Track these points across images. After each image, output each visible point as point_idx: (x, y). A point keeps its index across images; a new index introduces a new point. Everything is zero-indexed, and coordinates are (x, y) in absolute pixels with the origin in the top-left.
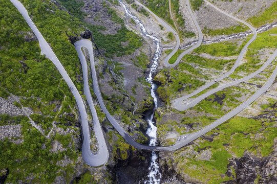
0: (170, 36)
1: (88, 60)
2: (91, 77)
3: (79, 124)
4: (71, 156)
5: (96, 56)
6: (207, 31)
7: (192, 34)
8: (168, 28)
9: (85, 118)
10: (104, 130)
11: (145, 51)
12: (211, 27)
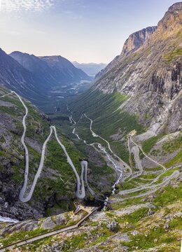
0: (128, 170)
1: (85, 168)
2: (84, 173)
3: (77, 184)
4: (72, 191)
5: (88, 168)
6: (145, 169)
7: (138, 170)
8: (128, 167)
9: (79, 184)
10: (86, 190)
11: (114, 175)
12: (147, 167)
